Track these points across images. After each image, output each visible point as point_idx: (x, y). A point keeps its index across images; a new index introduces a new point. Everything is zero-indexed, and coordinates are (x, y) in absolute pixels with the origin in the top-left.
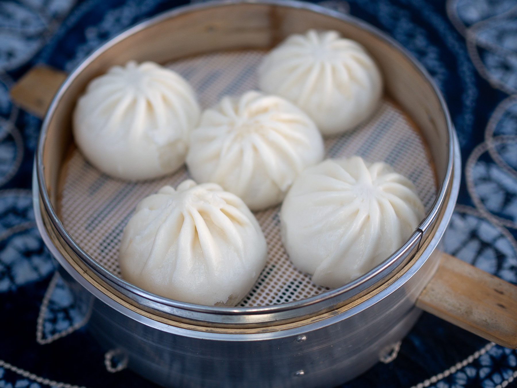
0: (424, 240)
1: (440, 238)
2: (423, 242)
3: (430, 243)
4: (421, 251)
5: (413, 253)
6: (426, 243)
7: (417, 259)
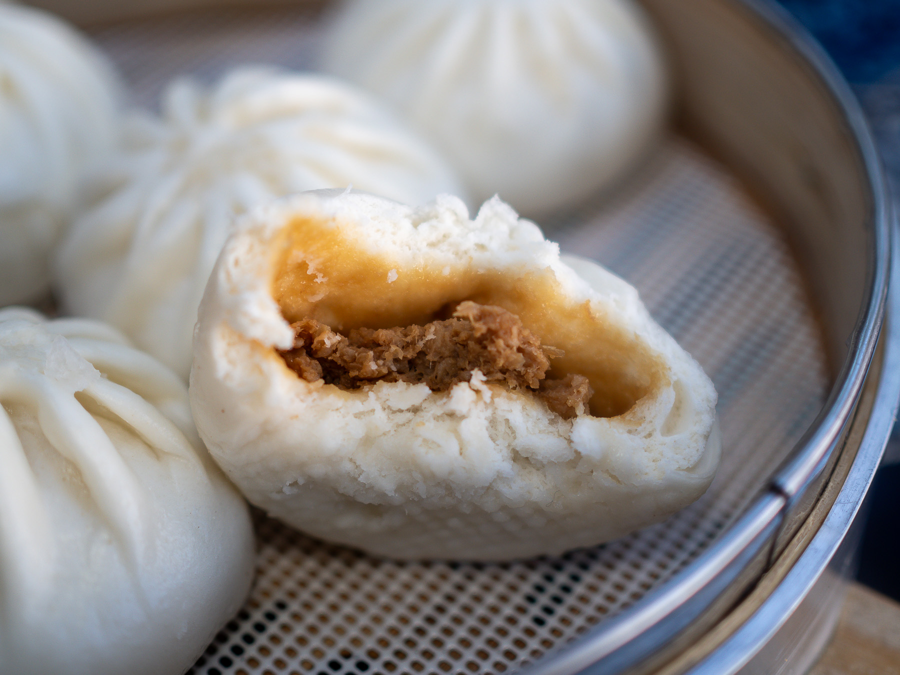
0: (792, 531)
1: (846, 524)
2: (788, 536)
3: (813, 541)
4: (779, 570)
5: (751, 574)
6: (799, 541)
7: (765, 594)
